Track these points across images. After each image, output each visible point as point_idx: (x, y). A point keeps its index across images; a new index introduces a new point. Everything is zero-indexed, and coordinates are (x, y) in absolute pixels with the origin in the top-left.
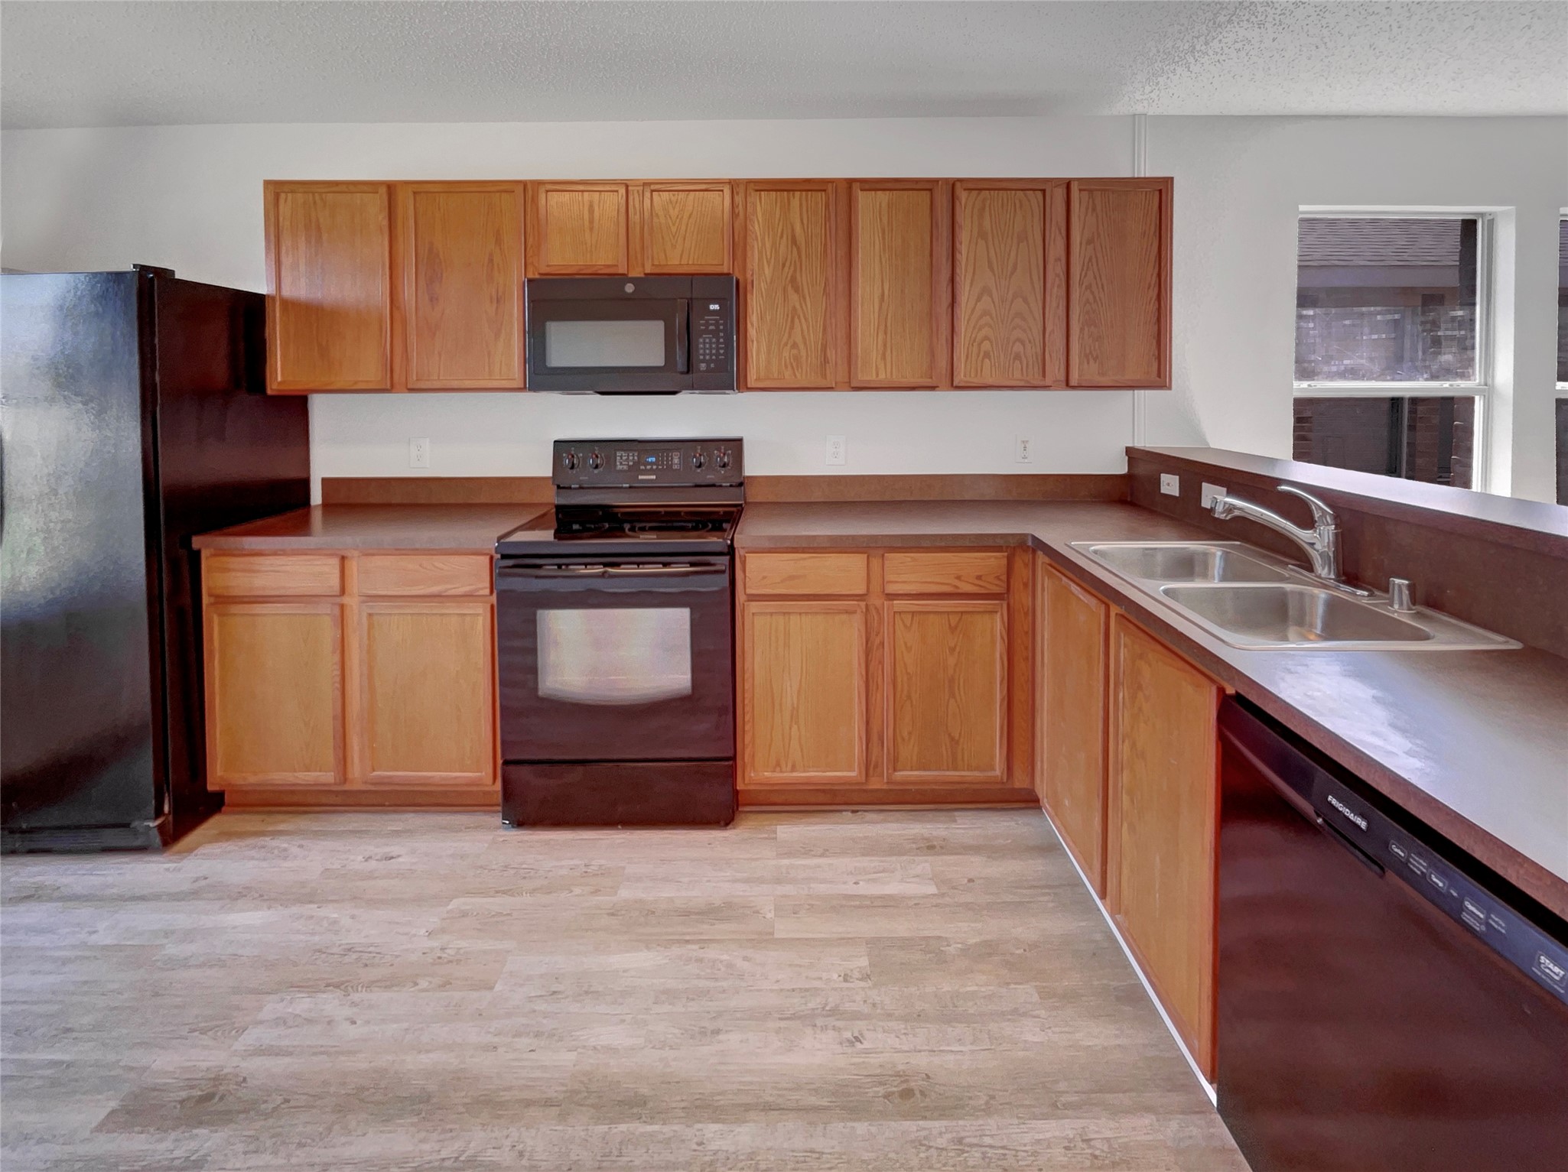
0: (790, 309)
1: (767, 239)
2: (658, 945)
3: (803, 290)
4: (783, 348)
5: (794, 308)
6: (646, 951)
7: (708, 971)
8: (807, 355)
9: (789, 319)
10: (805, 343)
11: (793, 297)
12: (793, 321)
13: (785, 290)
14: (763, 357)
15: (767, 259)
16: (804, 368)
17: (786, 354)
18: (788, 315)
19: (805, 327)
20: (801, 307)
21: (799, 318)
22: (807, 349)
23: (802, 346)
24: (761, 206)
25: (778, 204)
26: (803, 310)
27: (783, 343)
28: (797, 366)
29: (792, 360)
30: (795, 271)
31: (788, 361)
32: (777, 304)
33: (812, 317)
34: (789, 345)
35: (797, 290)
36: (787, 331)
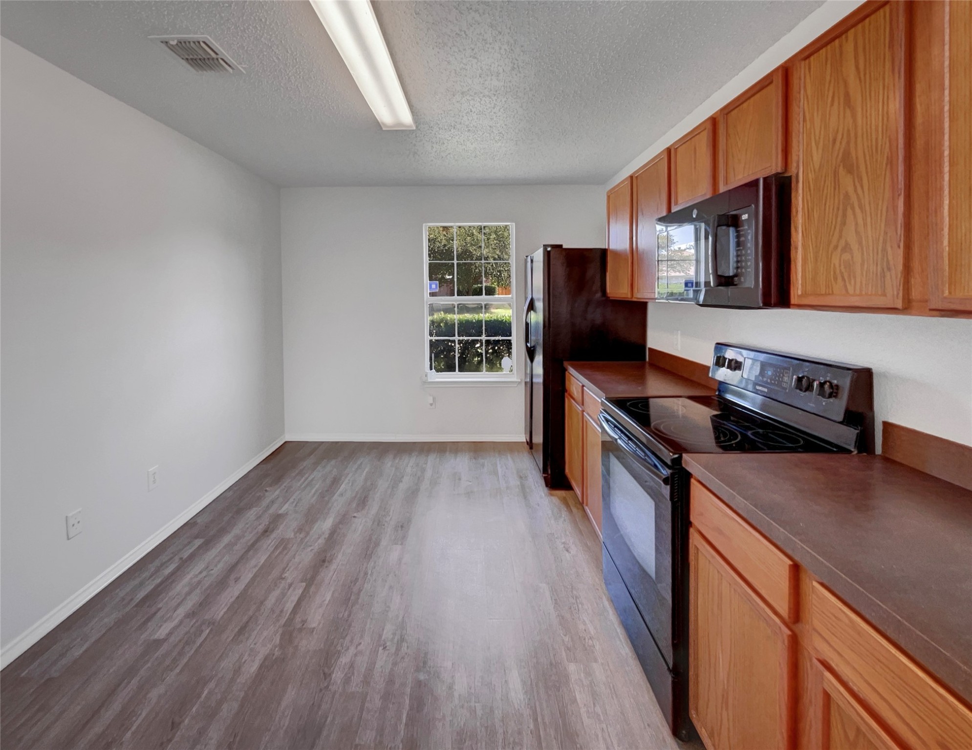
0: (842, 197)
1: (815, 114)
2: (529, 699)
3: (858, 167)
4: (832, 253)
5: (847, 196)
6: (523, 691)
7: (512, 739)
8: (863, 261)
9: (841, 212)
10: (860, 243)
11: (846, 181)
12: (844, 215)
13: (836, 174)
14: (810, 266)
15: (815, 138)
16: (858, 280)
17: (835, 260)
18: (838, 209)
19: (860, 221)
20: (856, 190)
21: (853, 209)
22: (862, 249)
23: (855, 246)
24: (810, 76)
25: (829, 62)
26: (857, 195)
27: (832, 246)
28: (849, 276)
29: (842, 267)
30: (848, 143)
31: (838, 271)
32: (826, 197)
33: (870, 204)
34: (839, 249)
35: (850, 171)
36: (838, 228)
